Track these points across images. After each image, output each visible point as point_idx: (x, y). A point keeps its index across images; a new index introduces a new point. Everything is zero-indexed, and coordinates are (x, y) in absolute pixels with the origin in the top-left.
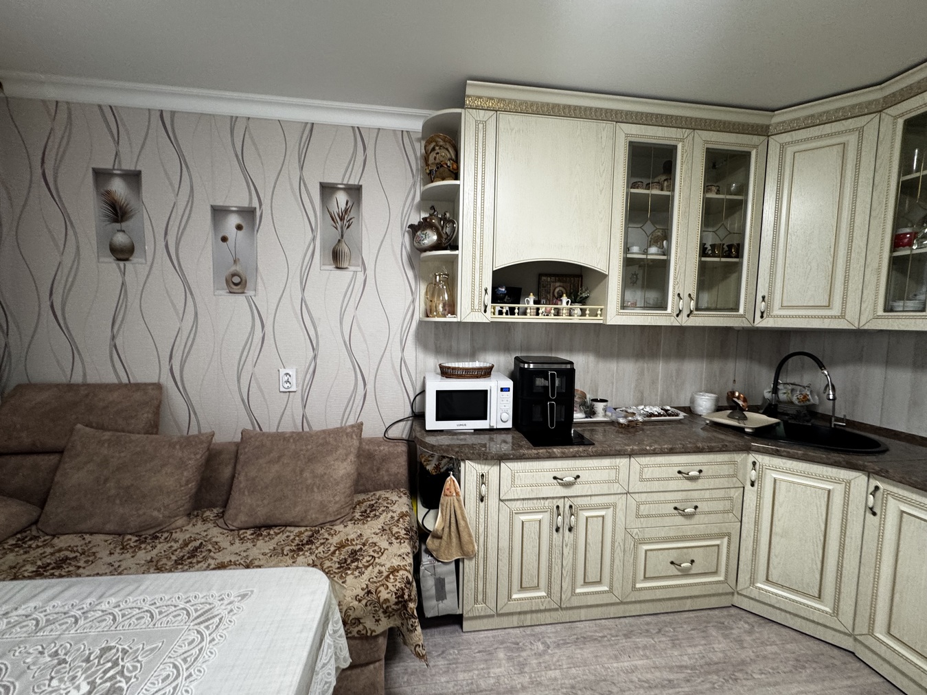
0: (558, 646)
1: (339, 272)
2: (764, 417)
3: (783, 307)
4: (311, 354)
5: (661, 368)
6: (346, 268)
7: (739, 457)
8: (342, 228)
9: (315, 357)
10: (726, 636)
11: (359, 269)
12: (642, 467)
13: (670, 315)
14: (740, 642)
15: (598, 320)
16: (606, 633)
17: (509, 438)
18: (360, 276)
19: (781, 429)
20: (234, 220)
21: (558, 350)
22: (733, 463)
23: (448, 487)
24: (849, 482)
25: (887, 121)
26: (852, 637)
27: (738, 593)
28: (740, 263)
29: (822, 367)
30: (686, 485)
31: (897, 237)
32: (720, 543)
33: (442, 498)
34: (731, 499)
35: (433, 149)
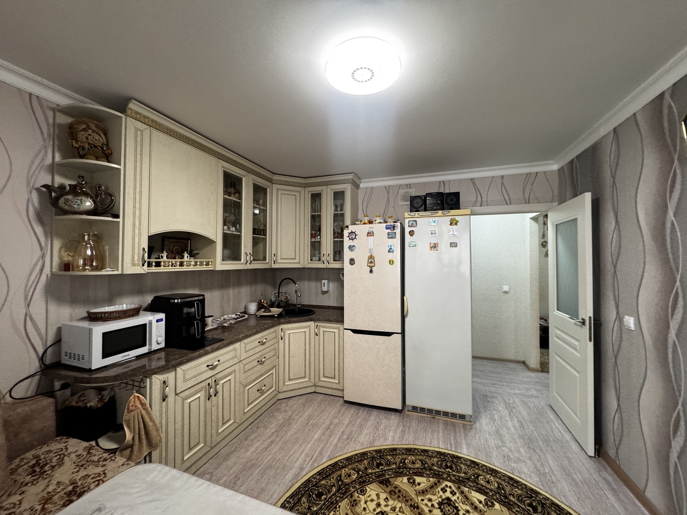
0: (217, 468)
2: (277, 309)
3: (281, 259)
5: (231, 292)
7: (276, 328)
10: (280, 413)
12: (246, 344)
13: (243, 264)
14: (286, 411)
15: (210, 268)
16: (236, 445)
17: (163, 354)
19: (284, 313)
21: (176, 289)
22: (275, 331)
23: (132, 404)
24: (310, 326)
25: (306, 192)
26: (315, 385)
27: (279, 393)
28: (266, 238)
29: (295, 283)
30: (262, 347)
31: (312, 234)
32: (273, 371)
33: (126, 416)
34: (275, 349)
35: (84, 130)
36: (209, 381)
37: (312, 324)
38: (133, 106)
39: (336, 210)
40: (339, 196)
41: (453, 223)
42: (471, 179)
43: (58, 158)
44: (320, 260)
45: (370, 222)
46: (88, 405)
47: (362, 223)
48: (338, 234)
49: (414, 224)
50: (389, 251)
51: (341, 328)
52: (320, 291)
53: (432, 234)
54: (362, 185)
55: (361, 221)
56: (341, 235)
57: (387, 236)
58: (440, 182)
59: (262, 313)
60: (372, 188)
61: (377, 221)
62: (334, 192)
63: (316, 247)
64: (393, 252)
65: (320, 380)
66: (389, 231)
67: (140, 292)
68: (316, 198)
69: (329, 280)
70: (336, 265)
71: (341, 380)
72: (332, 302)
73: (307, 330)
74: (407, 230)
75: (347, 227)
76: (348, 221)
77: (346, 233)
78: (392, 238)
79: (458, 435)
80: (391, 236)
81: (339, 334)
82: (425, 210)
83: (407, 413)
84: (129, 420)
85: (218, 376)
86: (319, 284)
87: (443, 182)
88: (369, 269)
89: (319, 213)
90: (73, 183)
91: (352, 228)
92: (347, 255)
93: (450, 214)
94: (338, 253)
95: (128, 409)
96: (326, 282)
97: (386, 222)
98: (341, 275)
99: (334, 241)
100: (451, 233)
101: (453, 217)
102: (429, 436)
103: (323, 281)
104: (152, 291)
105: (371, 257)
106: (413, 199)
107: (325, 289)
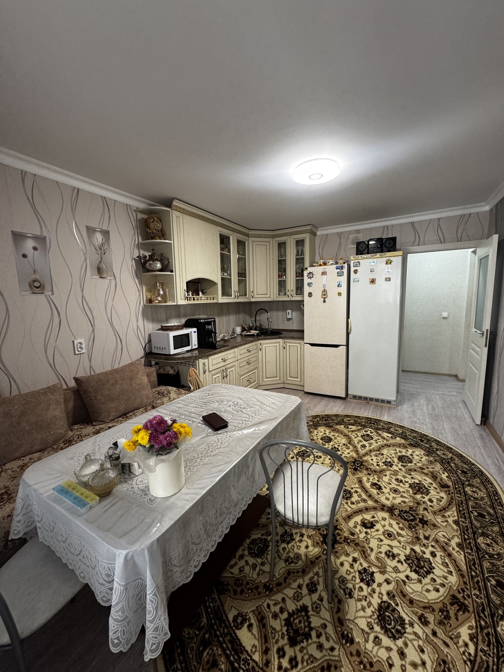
1: (102, 280)
2: (255, 331)
3: (257, 294)
4: (91, 329)
6: (106, 278)
8: (101, 254)
9: (93, 331)
11: (112, 278)
12: (240, 350)
13: (233, 298)
15: (215, 301)
18: (113, 282)
20: (30, 244)
22: (256, 344)
23: (191, 373)
24: (279, 342)
25: (274, 241)
26: (284, 383)
27: (260, 386)
28: (246, 280)
29: (268, 313)
30: (249, 354)
31: (279, 275)
32: (256, 371)
33: (189, 378)
34: (256, 356)
35: (153, 222)
36: (223, 368)
37: (281, 340)
38: (175, 203)
39: (297, 255)
40: (300, 243)
41: (389, 262)
42: (411, 222)
43: (140, 240)
44: (285, 295)
45: (325, 264)
46: (170, 373)
47: (318, 264)
48: (300, 274)
49: (358, 264)
50: (338, 286)
51: (302, 343)
52: (286, 319)
53: (371, 271)
54: (318, 233)
55: (317, 263)
56: (303, 276)
57: (337, 274)
58: (384, 226)
59: (245, 333)
60: (327, 235)
61: (330, 263)
62: (296, 241)
63: (282, 285)
64: (341, 286)
65: (287, 379)
66: (338, 270)
67: (178, 316)
68: (282, 246)
69: (292, 311)
70: (298, 298)
71: (303, 379)
72: (295, 327)
73: (278, 345)
74: (352, 269)
75: (307, 269)
76: (307, 264)
77: (306, 273)
78: (340, 276)
79: (383, 411)
80: (340, 275)
81: (301, 347)
82: (368, 253)
83: (349, 400)
84: (191, 380)
85: (228, 366)
86: (285, 313)
87: (387, 226)
88: (322, 300)
89: (284, 258)
90: (150, 254)
91: (310, 269)
92: (307, 290)
93: (386, 256)
94: (300, 289)
95: (189, 375)
96: (290, 311)
97: (337, 263)
98: (302, 306)
99: (296, 280)
100: (387, 270)
101: (388, 258)
102: (363, 410)
103: (288, 311)
104: (185, 316)
105: (324, 291)
106: (358, 244)
107: (289, 317)
